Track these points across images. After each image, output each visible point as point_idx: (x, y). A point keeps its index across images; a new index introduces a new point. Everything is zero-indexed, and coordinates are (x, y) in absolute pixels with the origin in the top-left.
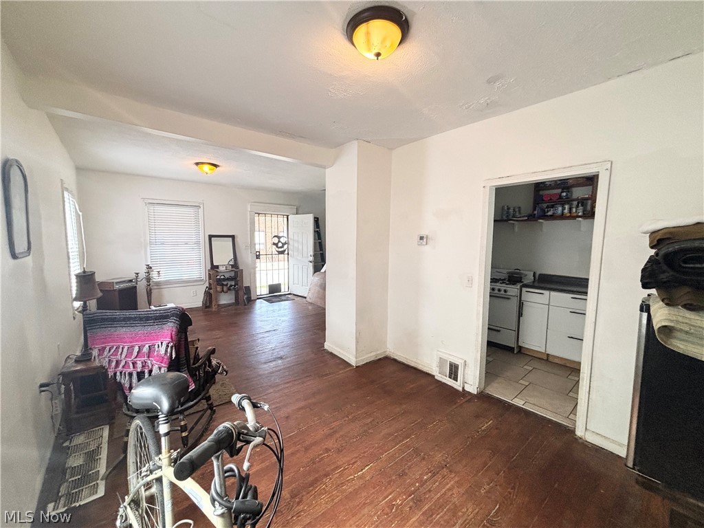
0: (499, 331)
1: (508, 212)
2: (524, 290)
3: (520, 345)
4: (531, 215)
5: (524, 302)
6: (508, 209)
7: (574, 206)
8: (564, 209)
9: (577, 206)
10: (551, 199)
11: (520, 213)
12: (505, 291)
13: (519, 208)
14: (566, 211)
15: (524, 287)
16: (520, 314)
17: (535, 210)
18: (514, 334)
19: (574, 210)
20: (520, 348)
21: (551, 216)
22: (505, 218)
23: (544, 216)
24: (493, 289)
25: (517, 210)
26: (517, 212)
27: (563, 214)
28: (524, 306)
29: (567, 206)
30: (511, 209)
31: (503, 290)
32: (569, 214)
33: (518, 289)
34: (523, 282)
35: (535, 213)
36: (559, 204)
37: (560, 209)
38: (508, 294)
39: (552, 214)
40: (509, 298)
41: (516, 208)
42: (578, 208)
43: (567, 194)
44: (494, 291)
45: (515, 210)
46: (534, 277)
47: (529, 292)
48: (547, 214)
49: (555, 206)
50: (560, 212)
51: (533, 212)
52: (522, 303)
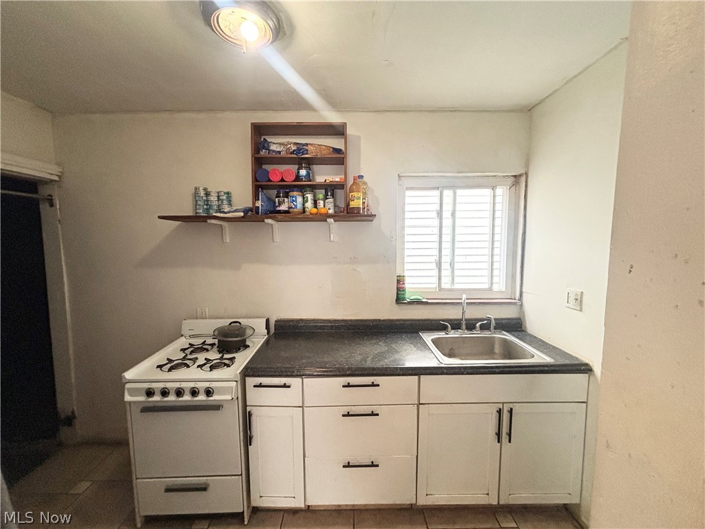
0: (204, 488)
1: (207, 202)
2: (251, 381)
3: (254, 504)
4: (251, 210)
5: (255, 411)
6: (207, 194)
7: (321, 196)
8: (305, 201)
9: (326, 198)
10: (282, 180)
11: (230, 204)
12: (209, 392)
13: (228, 193)
14: (309, 205)
15: (249, 376)
16: (248, 440)
17: (256, 198)
18: (239, 482)
19: (321, 203)
20: (255, 511)
21: (286, 212)
22: (201, 212)
23: (273, 212)
24: (179, 393)
25: (225, 198)
26: (225, 202)
27: (304, 211)
28: (253, 418)
29: (309, 196)
30: (213, 194)
31: (202, 391)
32: (314, 211)
33: (236, 381)
34: (249, 346)
35: (257, 205)
36: (297, 191)
37: (300, 199)
38: (215, 397)
39: (287, 209)
40: (220, 406)
41: (222, 194)
42: (327, 201)
43: (308, 174)
44: (182, 397)
45: (221, 198)
46: (268, 333)
47: (260, 386)
48: (278, 209)
49: (291, 194)
50: (299, 206)
51: (254, 204)
52: (249, 412)
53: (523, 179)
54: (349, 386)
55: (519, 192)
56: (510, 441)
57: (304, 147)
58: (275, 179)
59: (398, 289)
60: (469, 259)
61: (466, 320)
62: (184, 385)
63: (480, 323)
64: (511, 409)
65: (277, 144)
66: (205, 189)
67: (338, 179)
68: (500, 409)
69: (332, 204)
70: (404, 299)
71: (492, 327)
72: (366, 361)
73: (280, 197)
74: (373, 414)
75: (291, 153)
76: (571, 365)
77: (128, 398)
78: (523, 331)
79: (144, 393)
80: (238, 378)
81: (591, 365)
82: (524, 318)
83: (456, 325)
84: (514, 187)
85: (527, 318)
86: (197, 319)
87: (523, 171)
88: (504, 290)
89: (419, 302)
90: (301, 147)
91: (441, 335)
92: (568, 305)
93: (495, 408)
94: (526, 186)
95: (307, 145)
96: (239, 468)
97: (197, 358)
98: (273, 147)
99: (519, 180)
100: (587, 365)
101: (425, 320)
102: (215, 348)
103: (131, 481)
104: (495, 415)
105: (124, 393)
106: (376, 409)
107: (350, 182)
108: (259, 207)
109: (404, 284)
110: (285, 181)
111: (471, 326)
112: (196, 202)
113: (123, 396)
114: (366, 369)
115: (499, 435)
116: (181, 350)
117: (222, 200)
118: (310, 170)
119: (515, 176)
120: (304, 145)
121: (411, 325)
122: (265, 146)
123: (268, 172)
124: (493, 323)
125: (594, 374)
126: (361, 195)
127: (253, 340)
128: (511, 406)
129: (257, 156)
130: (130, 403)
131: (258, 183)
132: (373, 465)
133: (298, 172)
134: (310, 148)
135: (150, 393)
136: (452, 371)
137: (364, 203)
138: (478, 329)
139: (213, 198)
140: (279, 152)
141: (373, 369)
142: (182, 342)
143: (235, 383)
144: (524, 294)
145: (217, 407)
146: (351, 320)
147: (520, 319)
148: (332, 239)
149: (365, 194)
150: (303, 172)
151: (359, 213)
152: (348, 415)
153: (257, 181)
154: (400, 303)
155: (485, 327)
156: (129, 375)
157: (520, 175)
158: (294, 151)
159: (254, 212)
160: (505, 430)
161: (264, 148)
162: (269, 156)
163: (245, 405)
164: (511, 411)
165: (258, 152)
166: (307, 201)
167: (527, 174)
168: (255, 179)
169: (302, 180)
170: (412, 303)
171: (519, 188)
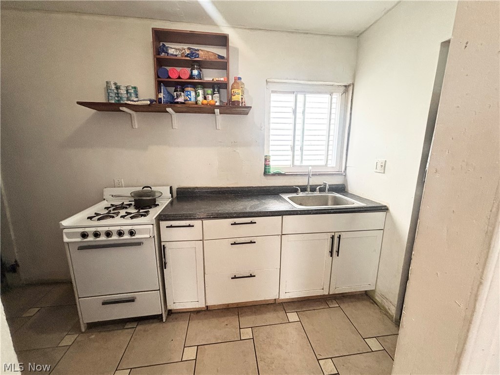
0: (132, 300)
1: (118, 94)
2: (163, 224)
3: (169, 308)
4: (155, 101)
5: (167, 245)
6: (118, 88)
7: (210, 92)
8: (197, 95)
9: (213, 93)
10: (179, 78)
11: (137, 97)
12: (132, 233)
13: (135, 88)
14: (200, 98)
15: (163, 220)
16: (163, 265)
17: (159, 91)
18: (158, 295)
19: (210, 97)
20: (170, 313)
21: (182, 103)
23: (172, 103)
24: (108, 234)
25: (133, 91)
26: (133, 95)
27: (196, 103)
28: (167, 250)
29: (201, 92)
30: (123, 88)
31: (126, 233)
32: (205, 102)
33: (153, 225)
34: (158, 205)
35: (160, 97)
36: (190, 87)
37: (193, 94)
38: (137, 236)
39: (183, 101)
40: (141, 243)
41: (130, 88)
42: (214, 95)
43: (199, 74)
44: (111, 237)
45: (129, 91)
46: (172, 197)
47: (171, 227)
48: (176, 100)
49: (186, 89)
50: (193, 99)
51: (157, 96)
52: (164, 246)
53: (351, 88)
54: (235, 224)
55: (348, 98)
56: (338, 256)
57: (196, 52)
58: (174, 76)
59: (265, 165)
60: (313, 143)
61: (310, 186)
62: (111, 229)
63: (319, 187)
64: (340, 236)
65: (174, 49)
66: (115, 84)
67: (222, 79)
68: (333, 236)
69: (218, 98)
70: (269, 172)
71: (327, 190)
72: (246, 209)
73: (177, 91)
74: (251, 242)
75: (186, 56)
76: (377, 207)
77: (66, 239)
78: (346, 192)
79: (79, 235)
80: (154, 222)
81: (388, 206)
82: (347, 184)
83: (304, 189)
84: (344, 94)
85: (348, 184)
86: (115, 187)
87: (350, 82)
88: (335, 166)
89: (279, 174)
90: (194, 52)
91: (294, 195)
92: (376, 171)
93: (330, 235)
94: (353, 93)
95: (198, 50)
96: (157, 284)
97: (119, 212)
98: (171, 51)
99: (348, 89)
100: (386, 206)
101: (283, 186)
102: (132, 207)
103: (74, 300)
104: (330, 240)
105: (62, 236)
106: (253, 239)
107: (231, 82)
108: (161, 98)
109: (269, 161)
110: (182, 79)
111: (313, 189)
112: (109, 93)
113: (62, 238)
114: (247, 213)
115: (331, 252)
116: (105, 208)
117: (130, 93)
118: (201, 71)
119: (346, 86)
120: (196, 50)
121: (274, 189)
122: (164, 50)
123: (168, 71)
124: (327, 187)
125: (389, 212)
126: (240, 91)
127: (161, 201)
128: (340, 233)
129: (158, 57)
130: (68, 243)
131: (160, 79)
132: (251, 276)
133: (192, 72)
134: (200, 52)
135: (84, 235)
136: (303, 212)
137: (242, 99)
138: (318, 191)
139: (123, 91)
140: (176, 55)
141: (252, 213)
142: (105, 204)
143: (152, 226)
144: (348, 168)
145: (139, 244)
146: (233, 188)
147: (344, 185)
148: (218, 128)
149: (243, 92)
150: (195, 72)
151: (239, 105)
152: (235, 244)
153: (159, 77)
154: (267, 175)
155: (322, 190)
156: (65, 223)
157: (349, 86)
158: (188, 54)
159: (158, 102)
160: (335, 249)
161: (163, 51)
162: (167, 57)
163: (160, 241)
164: (339, 237)
165: (159, 54)
166: (199, 95)
167: (353, 84)
168: (157, 76)
169: (194, 79)
170: (274, 174)
171: (348, 94)
